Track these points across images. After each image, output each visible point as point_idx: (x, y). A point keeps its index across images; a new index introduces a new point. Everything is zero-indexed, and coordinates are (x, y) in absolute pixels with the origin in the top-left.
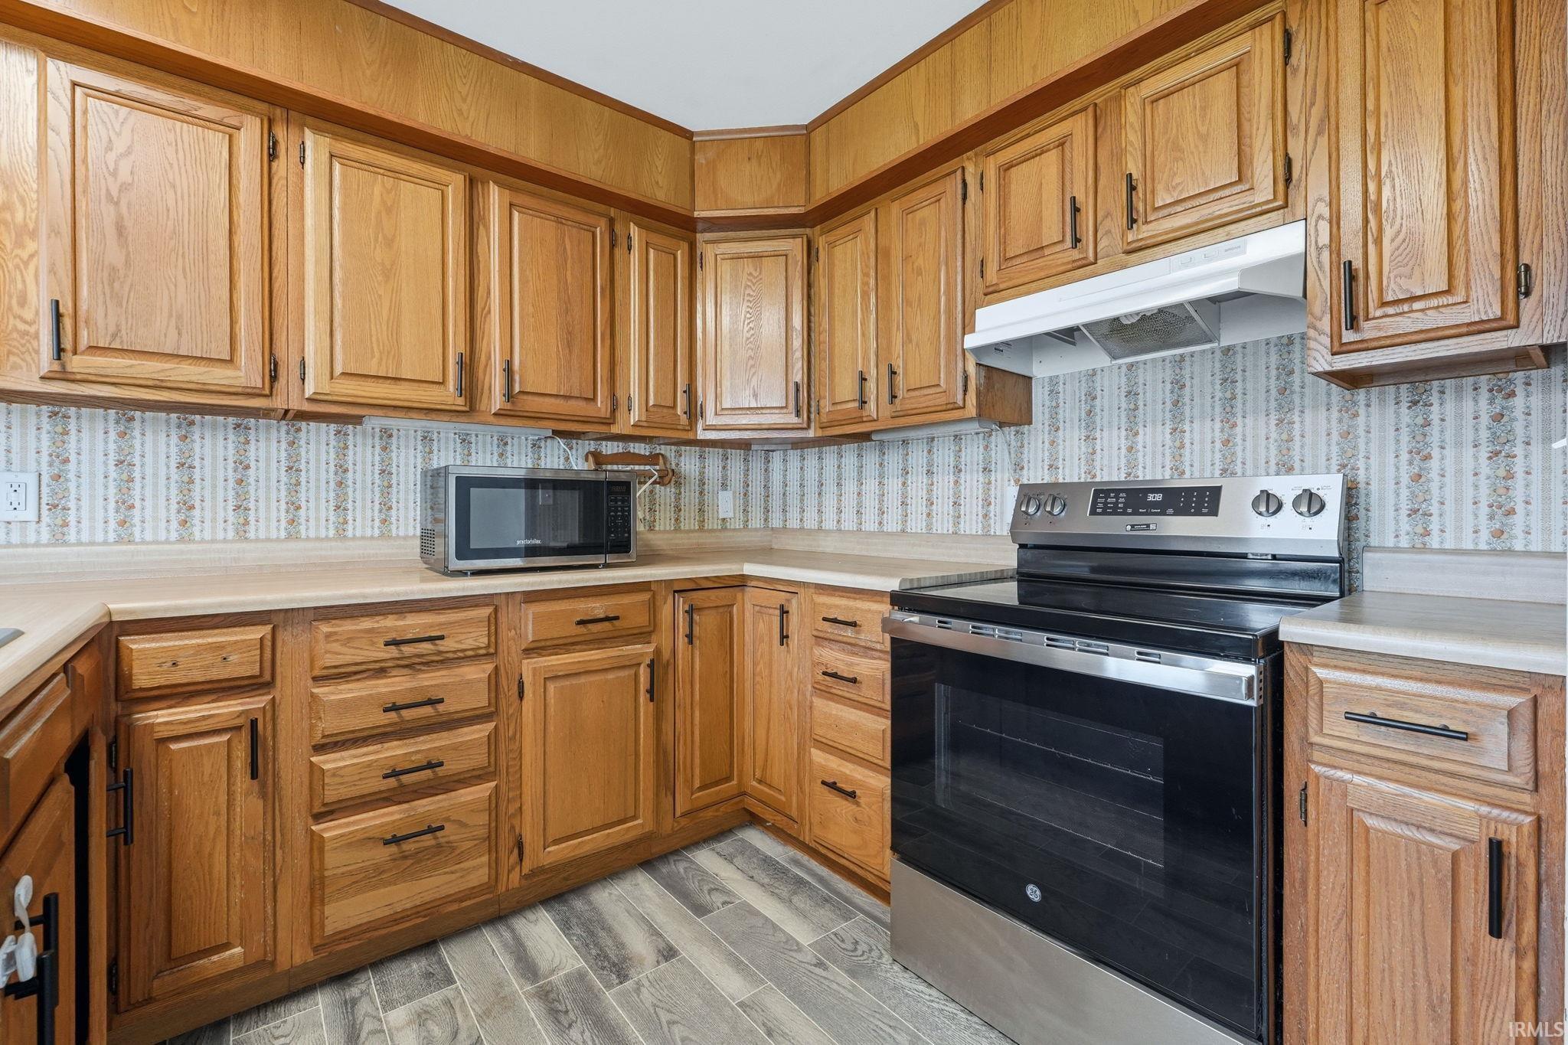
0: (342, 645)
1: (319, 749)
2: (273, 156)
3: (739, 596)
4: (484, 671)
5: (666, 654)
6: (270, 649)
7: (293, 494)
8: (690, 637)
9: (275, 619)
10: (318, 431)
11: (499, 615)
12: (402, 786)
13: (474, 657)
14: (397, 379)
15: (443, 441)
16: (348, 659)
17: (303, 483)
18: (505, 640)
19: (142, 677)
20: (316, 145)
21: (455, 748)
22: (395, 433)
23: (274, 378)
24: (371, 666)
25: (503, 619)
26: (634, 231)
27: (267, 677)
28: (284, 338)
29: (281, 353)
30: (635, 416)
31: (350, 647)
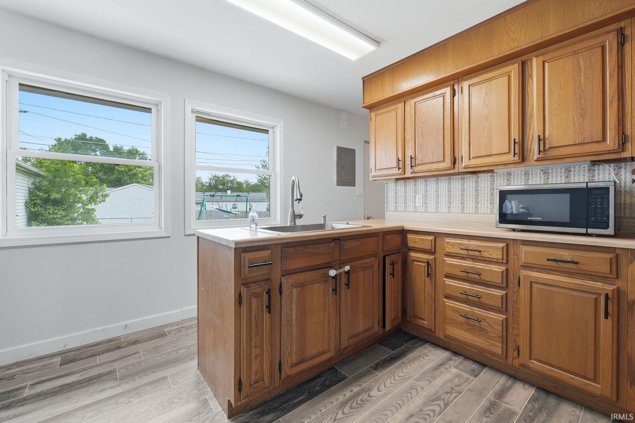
0: (451, 246)
1: (446, 277)
4: (500, 269)
6: (434, 243)
7: (477, 198)
9: (436, 235)
10: (485, 176)
11: (509, 248)
12: (468, 299)
14: (491, 155)
15: (534, 174)
16: (452, 251)
17: (480, 195)
18: (512, 259)
19: (410, 244)
20: (465, 85)
21: (488, 294)
22: (512, 173)
23: (454, 163)
24: (460, 255)
25: (512, 250)
27: (433, 250)
28: (457, 150)
29: (456, 155)
31: (453, 247)
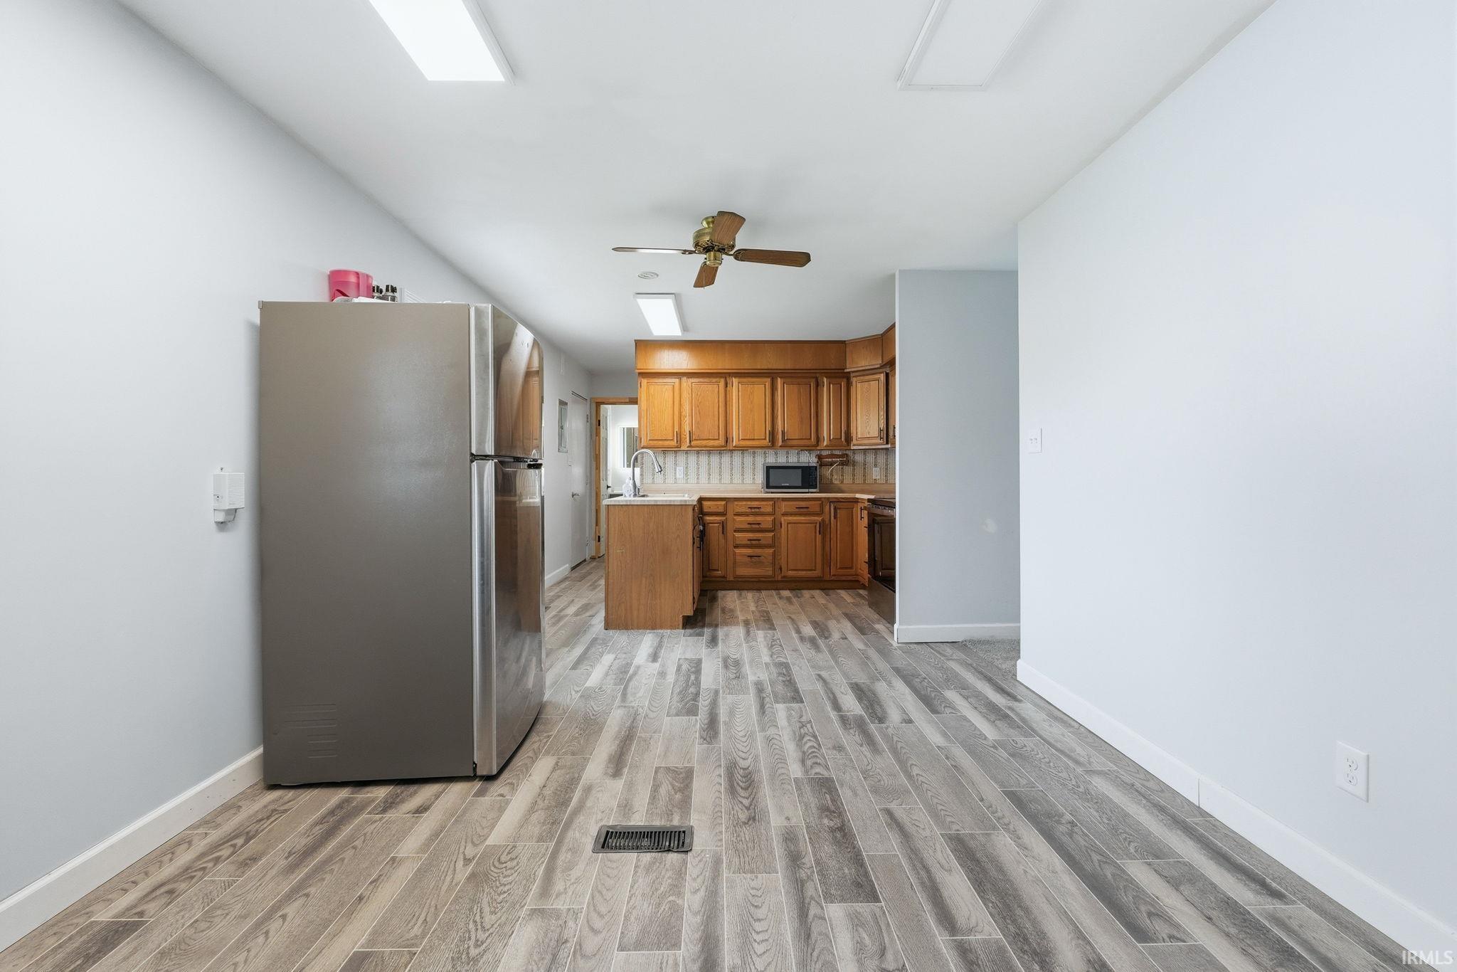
0: (740, 508)
1: (735, 531)
2: (727, 387)
3: (855, 505)
4: (771, 519)
5: (827, 520)
6: (726, 506)
8: (835, 517)
9: (727, 500)
11: (776, 504)
12: (752, 544)
13: (769, 514)
14: (754, 439)
16: (741, 511)
18: (777, 511)
19: (706, 510)
20: (735, 381)
21: (764, 537)
23: (727, 442)
24: (746, 513)
25: (776, 506)
26: (825, 379)
27: (726, 513)
28: (729, 432)
29: (728, 435)
30: (825, 443)
